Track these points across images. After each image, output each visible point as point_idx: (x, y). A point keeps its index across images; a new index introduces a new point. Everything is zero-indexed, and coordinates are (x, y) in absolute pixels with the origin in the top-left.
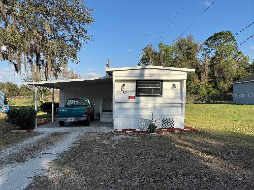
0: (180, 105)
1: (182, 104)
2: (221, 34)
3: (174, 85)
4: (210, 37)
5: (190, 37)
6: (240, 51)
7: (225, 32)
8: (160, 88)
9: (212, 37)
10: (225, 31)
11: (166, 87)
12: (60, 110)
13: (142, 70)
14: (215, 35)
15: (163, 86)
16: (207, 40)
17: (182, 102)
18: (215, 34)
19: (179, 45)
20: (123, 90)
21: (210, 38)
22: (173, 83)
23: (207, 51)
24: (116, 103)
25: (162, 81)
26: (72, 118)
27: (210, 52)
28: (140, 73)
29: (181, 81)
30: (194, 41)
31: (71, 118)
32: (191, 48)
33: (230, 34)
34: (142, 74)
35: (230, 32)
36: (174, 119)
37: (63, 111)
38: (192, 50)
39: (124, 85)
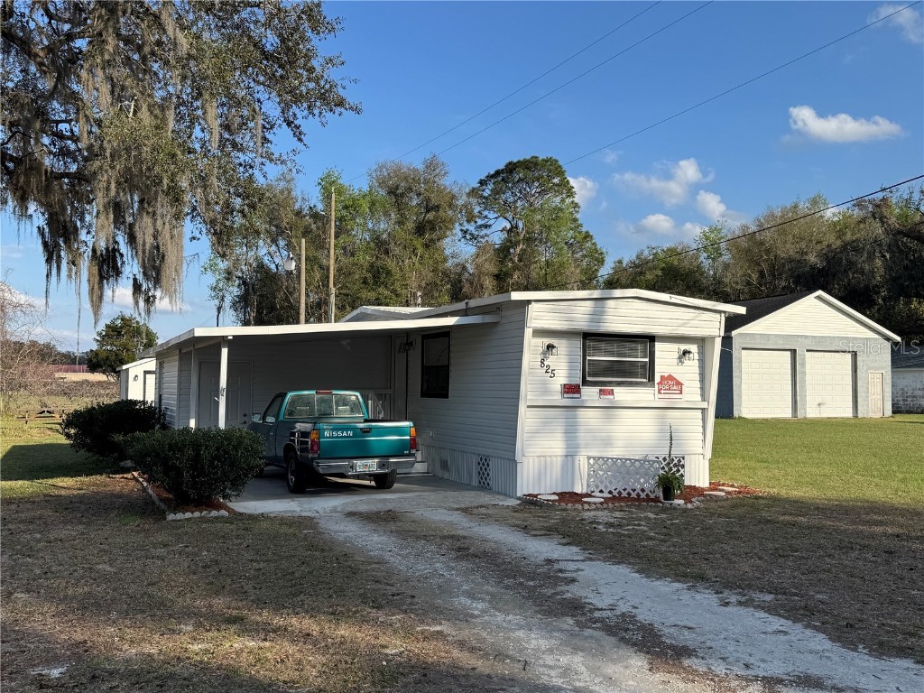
0: (699, 413)
1: (703, 409)
2: (530, 165)
3: (686, 353)
4: (492, 173)
5: (431, 165)
6: (587, 232)
7: (543, 160)
8: (647, 360)
9: (498, 173)
10: (540, 158)
11: (665, 356)
12: (327, 434)
13: (600, 303)
14: (511, 168)
15: (657, 354)
16: (482, 183)
17: (704, 405)
18: (510, 163)
19: (392, 192)
20: (546, 363)
21: (492, 176)
22: (684, 347)
23: (480, 222)
24: (528, 407)
25: (651, 339)
26: (370, 462)
27: (490, 226)
28: (595, 311)
29: (702, 342)
30: (447, 182)
31: (364, 462)
32: (437, 208)
33: (560, 172)
34: (598, 315)
35: (557, 161)
36: (683, 458)
37: (337, 437)
38: (441, 213)
39: (550, 347)
